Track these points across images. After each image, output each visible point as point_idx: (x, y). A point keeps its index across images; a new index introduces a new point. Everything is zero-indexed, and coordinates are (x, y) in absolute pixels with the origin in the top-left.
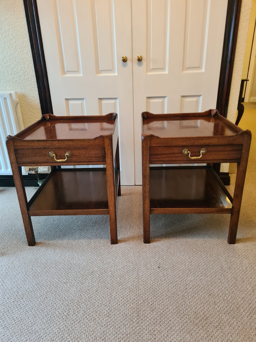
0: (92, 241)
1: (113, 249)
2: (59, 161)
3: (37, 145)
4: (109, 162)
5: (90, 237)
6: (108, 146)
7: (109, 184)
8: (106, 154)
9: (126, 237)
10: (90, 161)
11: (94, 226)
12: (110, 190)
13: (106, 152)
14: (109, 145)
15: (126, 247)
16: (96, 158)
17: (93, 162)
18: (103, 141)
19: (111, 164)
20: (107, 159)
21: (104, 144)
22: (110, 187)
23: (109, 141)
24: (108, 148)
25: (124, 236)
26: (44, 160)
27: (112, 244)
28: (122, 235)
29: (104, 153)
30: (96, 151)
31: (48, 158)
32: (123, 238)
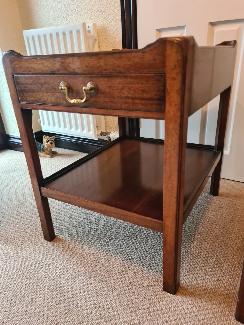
0: (132, 267)
1: (161, 303)
2: (72, 101)
3: (41, 66)
4: (172, 114)
5: (133, 257)
6: (173, 69)
7: (168, 169)
8: (167, 93)
9: (197, 286)
10: (131, 107)
11: (150, 237)
12: (170, 182)
13: (168, 86)
14: (175, 66)
15: (190, 312)
16: (143, 102)
17: (137, 110)
18: (163, 54)
19: (176, 121)
20: (167, 104)
21: (164, 64)
22: (170, 177)
23: (176, 53)
24: (174, 76)
25: (195, 282)
26: (54, 100)
27: (164, 289)
28: (191, 276)
29: (162, 88)
30: (144, 82)
31: (59, 96)
32: (191, 286)
